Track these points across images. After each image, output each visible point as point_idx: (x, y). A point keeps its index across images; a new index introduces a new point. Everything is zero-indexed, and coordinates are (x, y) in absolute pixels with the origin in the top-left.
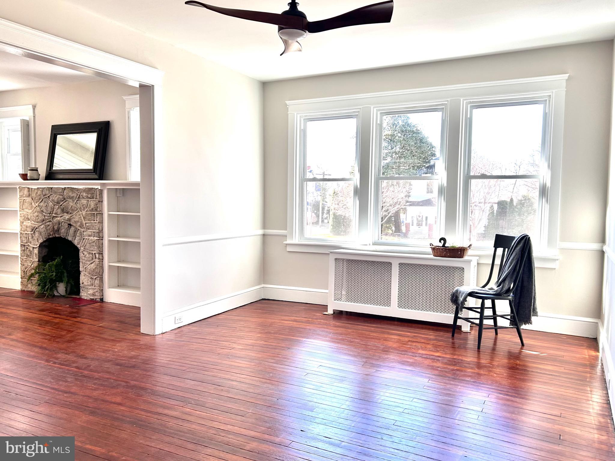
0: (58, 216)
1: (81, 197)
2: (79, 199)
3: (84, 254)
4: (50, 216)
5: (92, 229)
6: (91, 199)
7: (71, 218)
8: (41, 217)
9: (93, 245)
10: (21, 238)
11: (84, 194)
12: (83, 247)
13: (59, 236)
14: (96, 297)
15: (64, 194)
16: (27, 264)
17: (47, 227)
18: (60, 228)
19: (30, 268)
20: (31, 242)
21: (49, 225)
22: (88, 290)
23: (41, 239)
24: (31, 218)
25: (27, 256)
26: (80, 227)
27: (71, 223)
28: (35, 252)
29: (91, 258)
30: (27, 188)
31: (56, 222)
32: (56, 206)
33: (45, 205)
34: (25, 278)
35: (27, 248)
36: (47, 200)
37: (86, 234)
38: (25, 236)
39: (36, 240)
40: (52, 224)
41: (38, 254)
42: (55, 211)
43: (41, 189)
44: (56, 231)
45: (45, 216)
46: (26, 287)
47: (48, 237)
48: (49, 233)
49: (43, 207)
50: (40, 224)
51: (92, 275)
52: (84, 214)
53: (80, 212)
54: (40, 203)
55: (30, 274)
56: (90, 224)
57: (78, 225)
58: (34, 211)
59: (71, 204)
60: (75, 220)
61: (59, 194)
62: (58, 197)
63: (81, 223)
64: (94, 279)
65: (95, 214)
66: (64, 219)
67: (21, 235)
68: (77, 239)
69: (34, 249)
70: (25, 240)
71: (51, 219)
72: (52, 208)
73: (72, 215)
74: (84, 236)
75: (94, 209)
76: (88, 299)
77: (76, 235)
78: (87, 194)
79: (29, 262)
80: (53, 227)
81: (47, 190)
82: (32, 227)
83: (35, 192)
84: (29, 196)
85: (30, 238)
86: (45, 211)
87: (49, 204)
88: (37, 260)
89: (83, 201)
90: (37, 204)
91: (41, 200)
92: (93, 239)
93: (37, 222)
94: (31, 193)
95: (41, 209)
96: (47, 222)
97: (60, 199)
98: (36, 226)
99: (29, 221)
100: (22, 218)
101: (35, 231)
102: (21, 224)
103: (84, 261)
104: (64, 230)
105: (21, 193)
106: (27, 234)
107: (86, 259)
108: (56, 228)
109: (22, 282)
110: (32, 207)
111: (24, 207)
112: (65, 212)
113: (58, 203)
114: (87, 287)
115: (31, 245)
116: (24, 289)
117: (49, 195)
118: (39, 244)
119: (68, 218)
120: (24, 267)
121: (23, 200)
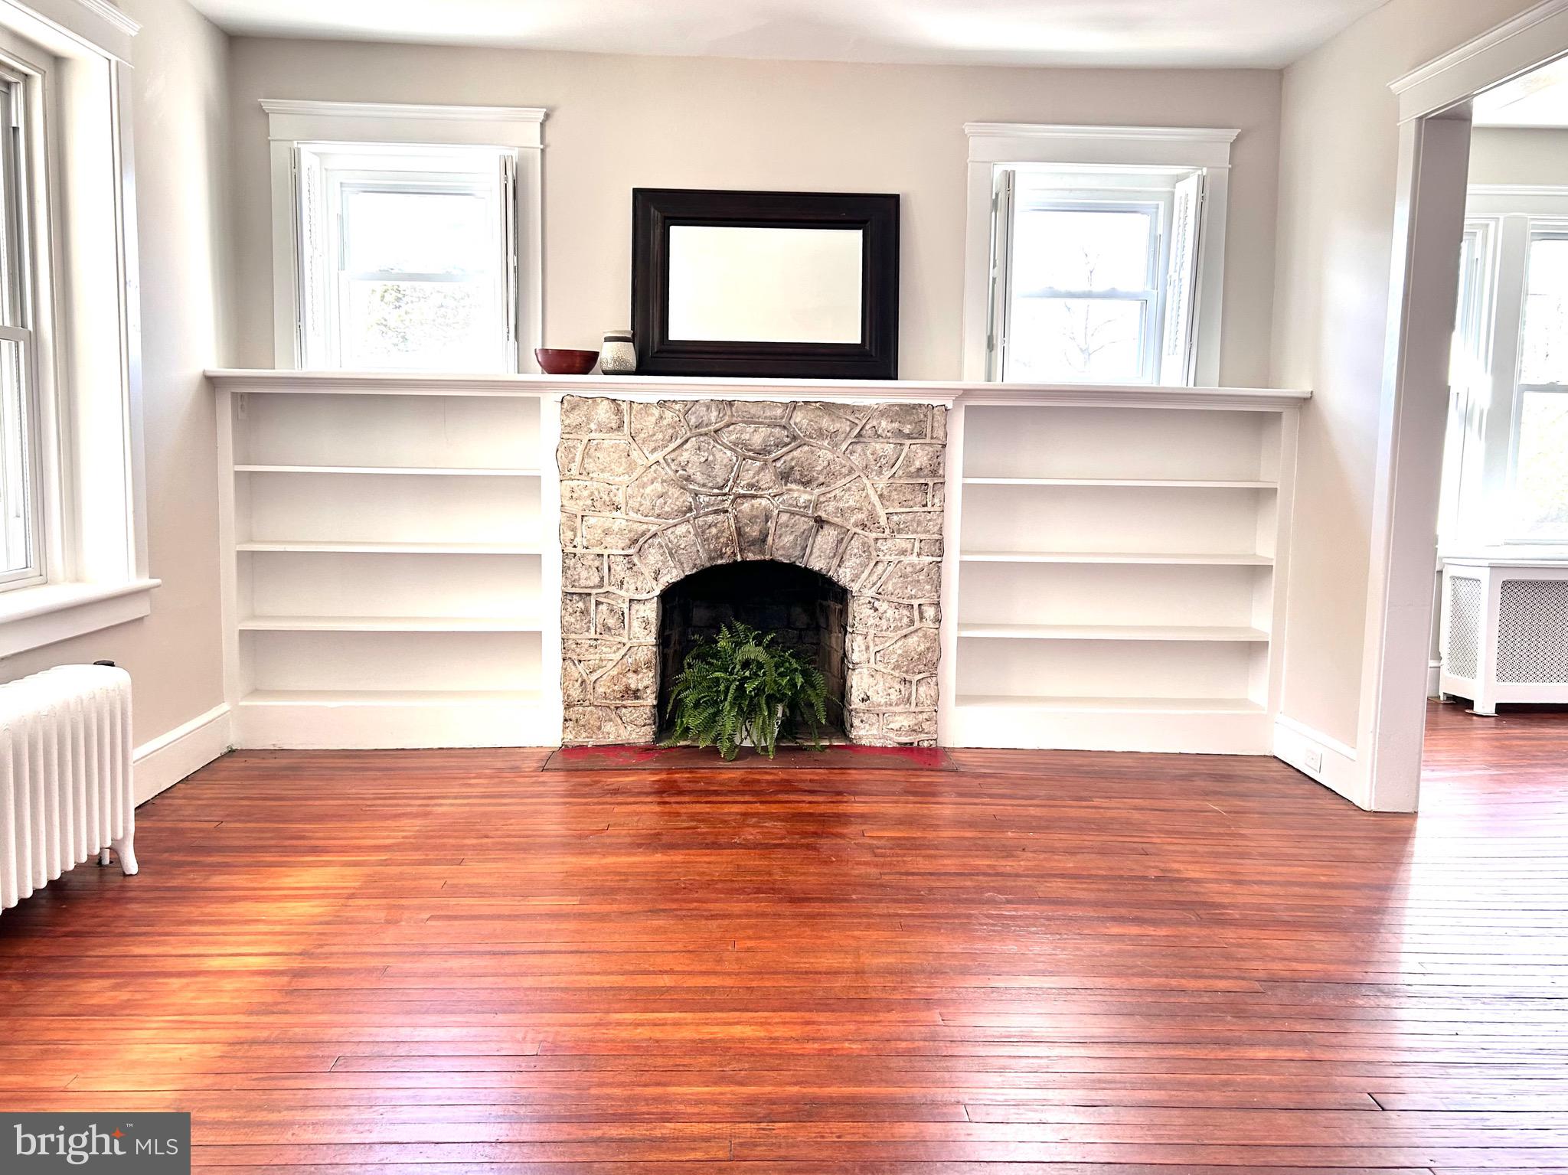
0: (760, 493)
1: (868, 431)
2: (862, 439)
4: (725, 495)
5: (916, 532)
6: (912, 438)
7: (822, 499)
8: (678, 499)
9: (918, 581)
10: (565, 569)
11: (884, 424)
12: (874, 589)
13: (768, 557)
14: (923, 736)
15: (796, 424)
16: (598, 656)
17: (703, 532)
18: (771, 531)
19: (615, 669)
20: (622, 583)
21: (716, 525)
22: (890, 719)
23: (674, 570)
24: (630, 502)
25: (598, 630)
26: (864, 526)
27: (824, 516)
28: (641, 614)
29: (906, 620)
30: (606, 402)
31: (754, 513)
32: (750, 461)
33: (703, 460)
34: (587, 703)
35: (598, 603)
36: (709, 443)
37: (888, 548)
38: (590, 563)
39: (648, 573)
40: (732, 521)
41: (654, 621)
42: (747, 477)
43: (677, 407)
44: (753, 543)
45: (696, 495)
46: (584, 735)
47: (708, 565)
48: (715, 550)
49: (690, 465)
50: (671, 521)
51: (907, 672)
52: (882, 483)
53: (865, 479)
54: (676, 453)
55: (616, 688)
56: (909, 517)
57: (852, 520)
58: (645, 479)
59: (824, 455)
60: (841, 505)
61: (768, 421)
62: (764, 431)
63: (866, 513)
64: (914, 682)
65: (926, 484)
66: (791, 502)
67: (567, 561)
68: (847, 564)
69: (635, 606)
70: (588, 578)
71: (726, 505)
72: (735, 469)
73: (828, 489)
74: (881, 554)
75: (926, 472)
76: (890, 744)
77: (844, 552)
78: (896, 425)
79: (608, 649)
80: (739, 530)
81: (708, 410)
82: (630, 531)
83: (653, 415)
84: (620, 427)
85: (619, 569)
86: (699, 477)
87: (719, 455)
88: (651, 639)
89: (878, 446)
90: (658, 456)
91: (679, 441)
92: (916, 562)
93: (659, 515)
94: (626, 419)
95: (681, 472)
96: (707, 514)
97: (772, 439)
98: (654, 529)
99: (615, 514)
100: (577, 504)
101: (646, 546)
102: (571, 521)
103: (872, 632)
104: (788, 539)
105: (574, 418)
106: (606, 557)
107: (884, 624)
108: (753, 531)
109: (574, 718)
110: (631, 467)
111: (590, 465)
112: (795, 481)
113: (764, 451)
114: (884, 709)
115: (622, 593)
116: (580, 740)
117: (721, 424)
118: (661, 587)
119: (810, 501)
120: (581, 667)
121: (585, 441)
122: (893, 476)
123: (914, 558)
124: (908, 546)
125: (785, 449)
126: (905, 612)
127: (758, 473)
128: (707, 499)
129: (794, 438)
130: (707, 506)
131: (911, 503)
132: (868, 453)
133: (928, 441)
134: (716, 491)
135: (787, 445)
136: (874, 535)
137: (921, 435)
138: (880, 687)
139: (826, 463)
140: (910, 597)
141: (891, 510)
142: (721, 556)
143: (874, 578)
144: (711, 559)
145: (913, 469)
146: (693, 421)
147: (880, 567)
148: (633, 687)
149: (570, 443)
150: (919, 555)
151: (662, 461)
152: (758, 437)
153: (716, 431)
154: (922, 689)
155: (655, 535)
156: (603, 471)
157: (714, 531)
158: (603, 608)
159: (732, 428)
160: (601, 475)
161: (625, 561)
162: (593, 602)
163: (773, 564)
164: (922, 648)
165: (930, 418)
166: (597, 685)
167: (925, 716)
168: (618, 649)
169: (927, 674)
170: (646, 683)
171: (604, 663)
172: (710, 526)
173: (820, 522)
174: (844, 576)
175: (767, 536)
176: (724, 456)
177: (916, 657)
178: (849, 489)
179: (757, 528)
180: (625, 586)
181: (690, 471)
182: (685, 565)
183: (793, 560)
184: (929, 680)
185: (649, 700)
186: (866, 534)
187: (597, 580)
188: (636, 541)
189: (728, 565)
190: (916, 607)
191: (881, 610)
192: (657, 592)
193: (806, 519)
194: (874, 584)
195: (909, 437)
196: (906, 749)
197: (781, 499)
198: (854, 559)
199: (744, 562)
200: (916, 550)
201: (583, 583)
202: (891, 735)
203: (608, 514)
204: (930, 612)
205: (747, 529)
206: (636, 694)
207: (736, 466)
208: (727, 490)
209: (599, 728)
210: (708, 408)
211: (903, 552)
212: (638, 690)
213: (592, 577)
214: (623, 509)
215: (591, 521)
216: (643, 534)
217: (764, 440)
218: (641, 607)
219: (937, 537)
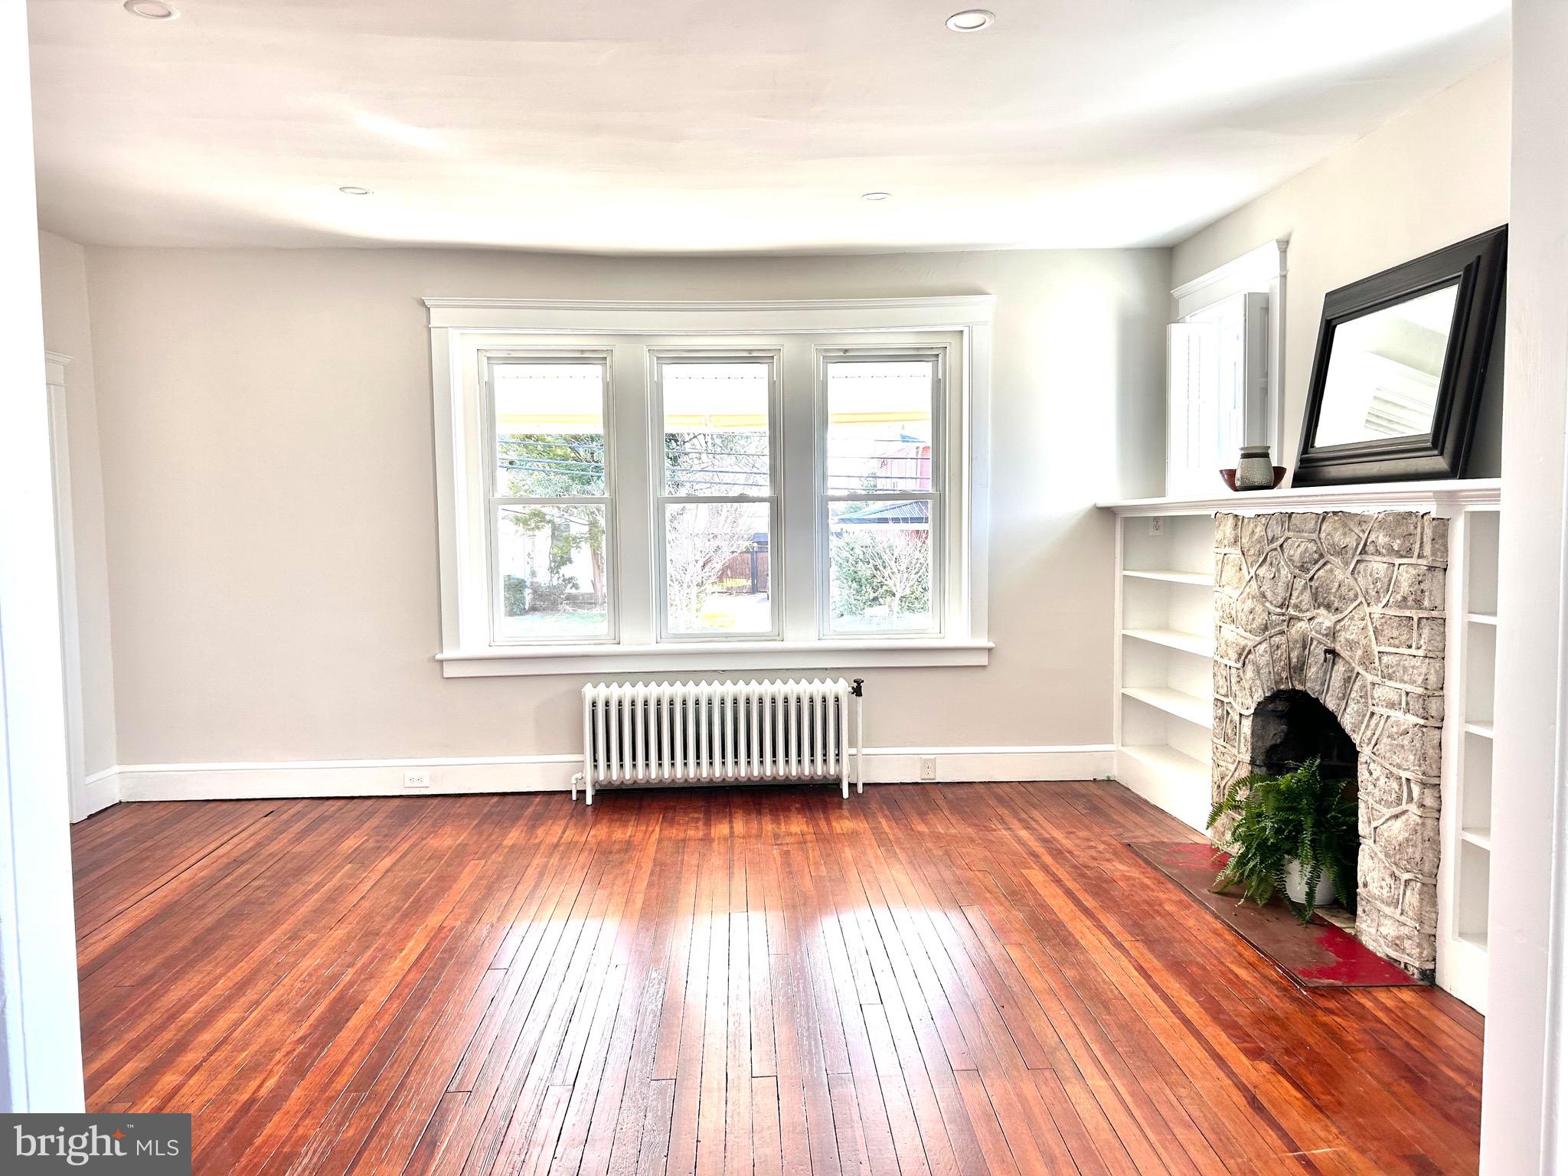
1: (1370, 548)
2: (1364, 557)
3: (1371, 774)
4: (1283, 615)
5: (1402, 681)
6: (1402, 557)
7: (1338, 628)
8: (1261, 616)
9: (1403, 746)
10: (1214, 674)
11: (1381, 537)
12: (1370, 746)
13: (1304, 689)
14: (1406, 957)
15: (1321, 538)
16: (1225, 764)
17: (1273, 653)
18: (1306, 659)
19: (1232, 780)
20: (1235, 695)
21: (1280, 647)
23: (1260, 689)
24: (1238, 615)
25: (1225, 738)
26: (1364, 665)
27: (1338, 647)
28: (1245, 729)
30: (1231, 518)
31: (1296, 637)
32: (1298, 579)
33: (1272, 576)
35: (1227, 712)
36: (1277, 559)
37: (1379, 696)
38: (1223, 672)
39: (1247, 689)
40: (1287, 645)
41: (1250, 738)
42: (1295, 597)
43: (1264, 520)
44: (1297, 671)
45: (1269, 613)
46: (1217, 836)
47: (1275, 688)
48: (1279, 674)
49: (1265, 581)
50: (1258, 638)
51: (1395, 865)
52: (1377, 615)
53: (1366, 606)
54: (1262, 568)
56: (1396, 660)
57: (1357, 657)
58: (1245, 594)
59: (1338, 576)
60: (1349, 636)
61: (1307, 535)
62: (1303, 546)
63: (1362, 649)
64: (1402, 881)
65: (1410, 618)
66: (1317, 628)
67: (1214, 667)
68: (1351, 709)
70: (1222, 686)
71: (1285, 625)
73: (1341, 616)
74: (1375, 703)
76: (1381, 953)
77: (1350, 694)
78: (1388, 540)
79: (1229, 759)
80: (1289, 654)
81: (1277, 523)
82: (1237, 645)
84: (1236, 542)
85: (1234, 681)
86: (1269, 595)
87: (1281, 572)
88: (1248, 755)
89: (1375, 566)
90: (1253, 571)
91: (1263, 557)
92: (1402, 721)
93: (1251, 631)
94: (1239, 534)
95: (1261, 589)
96: (1275, 634)
97: (1307, 555)
98: (1249, 644)
99: (1232, 626)
100: (1217, 614)
101: (1246, 660)
102: (1217, 631)
103: (1370, 801)
104: (1313, 670)
105: (1219, 534)
106: (1229, 667)
107: (1377, 794)
108: (1294, 657)
110: (1241, 581)
111: (1224, 579)
112: (1321, 605)
113: (1304, 568)
114: (1378, 905)
115: (1236, 705)
116: (1215, 841)
117: (1283, 539)
118: (1254, 705)
119: (1329, 628)
120: (1218, 771)
121: (1222, 555)
122: (1386, 605)
123: (1400, 715)
124: (1394, 697)
125: (1317, 567)
126: (1395, 786)
127: (1302, 593)
128: (1274, 617)
129: (1321, 554)
130: (1276, 626)
131: (1397, 642)
132: (1368, 574)
133: (1415, 560)
134: (1278, 610)
135: (1316, 562)
136: (1370, 678)
137: (1409, 552)
138: (1376, 874)
139: (1337, 585)
140: (1399, 767)
141: (1382, 649)
142: (1282, 681)
143: (1369, 733)
144: (1277, 683)
145: (1400, 597)
147: (1373, 722)
149: (1218, 557)
151: (1254, 576)
152: (1298, 553)
154: (1408, 894)
155: (1250, 651)
157: (1279, 652)
158: (1229, 718)
159: (1288, 542)
160: (1228, 589)
161: (1236, 674)
162: (1225, 710)
165: (1419, 528)
167: (1406, 930)
168: (1234, 761)
169: (1412, 875)
171: (1227, 772)
172: (1277, 647)
173: (1334, 654)
174: (1349, 724)
175: (1304, 664)
176: (1284, 573)
178: (1353, 618)
179: (1296, 653)
180: (1237, 699)
181: (1265, 587)
182: (1265, 686)
183: (1317, 694)
184: (1413, 884)
186: (1366, 675)
187: (1226, 690)
188: (1241, 655)
189: (1286, 691)
191: (1375, 775)
192: (1252, 709)
195: (1398, 555)
196: (1391, 965)
197: (1313, 624)
198: (1352, 704)
199: (1294, 690)
200: (1403, 704)
201: (1221, 690)
202: (1383, 942)
203: (1229, 626)
205: (1292, 655)
207: (1290, 584)
208: (1284, 610)
209: (1223, 834)
214: (1235, 622)
215: (1223, 631)
216: (1244, 649)
217: (1302, 557)
218: (1244, 722)
219: (1421, 691)
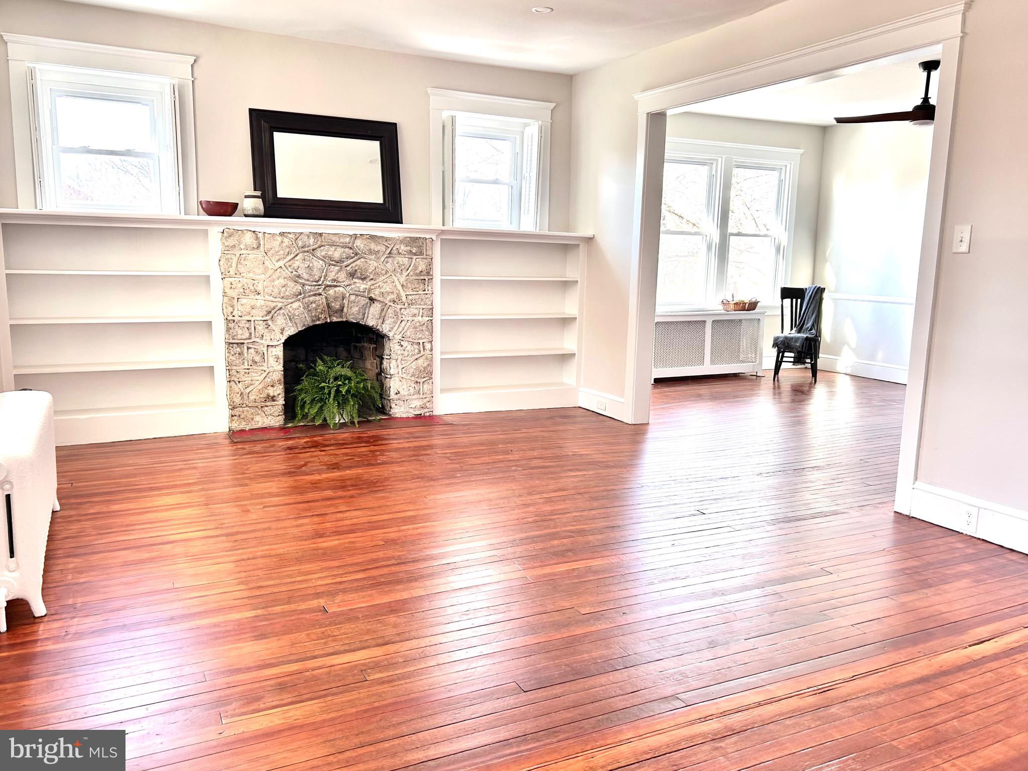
1: (395, 251)
2: (391, 255)
4: (319, 285)
5: (420, 305)
6: (417, 255)
7: (372, 287)
9: (423, 330)
10: (228, 329)
11: (402, 247)
12: (401, 335)
13: (344, 320)
14: (426, 410)
15: (357, 246)
16: (250, 379)
17: (308, 306)
18: (346, 305)
19: (261, 385)
20: (262, 336)
21: (315, 302)
22: (411, 402)
23: (292, 328)
24: (266, 290)
25: (250, 364)
26: (394, 302)
27: (373, 296)
28: (274, 353)
29: (417, 351)
30: (249, 232)
31: (337, 295)
32: (333, 267)
33: (307, 266)
34: (244, 405)
35: (248, 348)
36: (309, 257)
37: (407, 313)
38: (244, 325)
39: (278, 330)
40: (324, 300)
41: (282, 357)
42: (332, 276)
43: (291, 236)
44: (336, 312)
45: (304, 285)
46: (244, 423)
47: (311, 324)
48: (315, 316)
49: (300, 269)
50: (290, 301)
51: (418, 377)
52: (403, 279)
53: (394, 277)
54: (291, 262)
55: (262, 396)
56: (417, 297)
57: (388, 299)
58: (274, 277)
59: (373, 264)
60: (382, 290)
61: (341, 245)
62: (340, 250)
63: (396, 295)
64: (421, 383)
65: (425, 280)
66: (356, 289)
67: (229, 324)
68: (387, 322)
69: (270, 349)
70: (242, 334)
71: (320, 291)
72: (325, 271)
73: (375, 282)
74: (403, 316)
75: (424, 273)
76: (411, 415)
77: (385, 316)
78: (409, 248)
79: (256, 374)
80: (328, 305)
81: (308, 238)
82: (267, 307)
83: (277, 240)
84: (258, 247)
85: (261, 328)
86: (305, 276)
87: (315, 263)
88: (280, 367)
89: (400, 259)
90: (281, 263)
91: (292, 256)
92: (421, 320)
93: (283, 297)
94: (262, 242)
95: (294, 273)
96: (310, 296)
97: (344, 254)
98: (280, 305)
99: (257, 297)
100: (234, 292)
101: (276, 314)
102: (230, 301)
103: (400, 357)
104: (355, 310)
105: (231, 242)
106: (252, 322)
107: (406, 353)
108: (336, 305)
109: (237, 414)
110: (266, 269)
111: (242, 269)
112: (358, 278)
113: (340, 261)
114: (407, 398)
115: (263, 342)
116: (242, 427)
117: (316, 246)
118: (286, 338)
119: (366, 288)
120: (240, 385)
121: (238, 255)
122: (408, 275)
123: (420, 318)
124: (416, 312)
125: (352, 260)
126: (416, 347)
127: (337, 273)
128: (310, 288)
129: (356, 254)
130: (309, 292)
131: (418, 289)
132: (395, 262)
133: (425, 256)
134: (314, 283)
135: (352, 258)
136: (399, 307)
137: (421, 253)
138: (405, 387)
139: (374, 268)
140: (419, 339)
141: (408, 293)
142: (319, 319)
143: (401, 329)
144: (313, 321)
145: (418, 272)
146: (300, 244)
147: (403, 323)
148: (271, 394)
149: (229, 256)
150: (422, 316)
151: (283, 267)
152: (337, 254)
153: (313, 250)
154: (425, 386)
155: (281, 308)
156: (249, 272)
157: (314, 305)
158: (251, 351)
159: (322, 248)
160: (248, 275)
161: (264, 324)
162: (246, 348)
163: (347, 324)
164: (425, 365)
165: (425, 244)
166: (250, 395)
167: (427, 399)
168: (262, 374)
169: (428, 378)
170: (278, 392)
171: (254, 382)
172: (312, 303)
173: (372, 300)
174: (385, 329)
175: (343, 308)
176: (318, 264)
177: (423, 369)
178: (386, 282)
179: (338, 303)
180: (264, 338)
181: (300, 272)
182: (298, 325)
183: (358, 320)
184: (429, 381)
185: (281, 401)
186: (396, 306)
187: (247, 335)
188: (270, 312)
189: (322, 324)
190: (421, 344)
191: (404, 346)
192: (283, 341)
193: (364, 299)
194: (401, 332)
195: (415, 254)
196: (418, 417)
197: (350, 288)
198: (390, 319)
199: (331, 322)
200: (421, 314)
201: (239, 337)
202: (411, 411)
203: (253, 297)
204: (428, 346)
205: (333, 304)
206: (273, 399)
207: (325, 270)
208: (320, 283)
209: (252, 419)
210: (308, 237)
211: (414, 315)
212: (274, 396)
213: (245, 334)
214: (262, 294)
215: (243, 301)
216: (274, 308)
217: (341, 256)
218: (273, 349)
219: (431, 307)
